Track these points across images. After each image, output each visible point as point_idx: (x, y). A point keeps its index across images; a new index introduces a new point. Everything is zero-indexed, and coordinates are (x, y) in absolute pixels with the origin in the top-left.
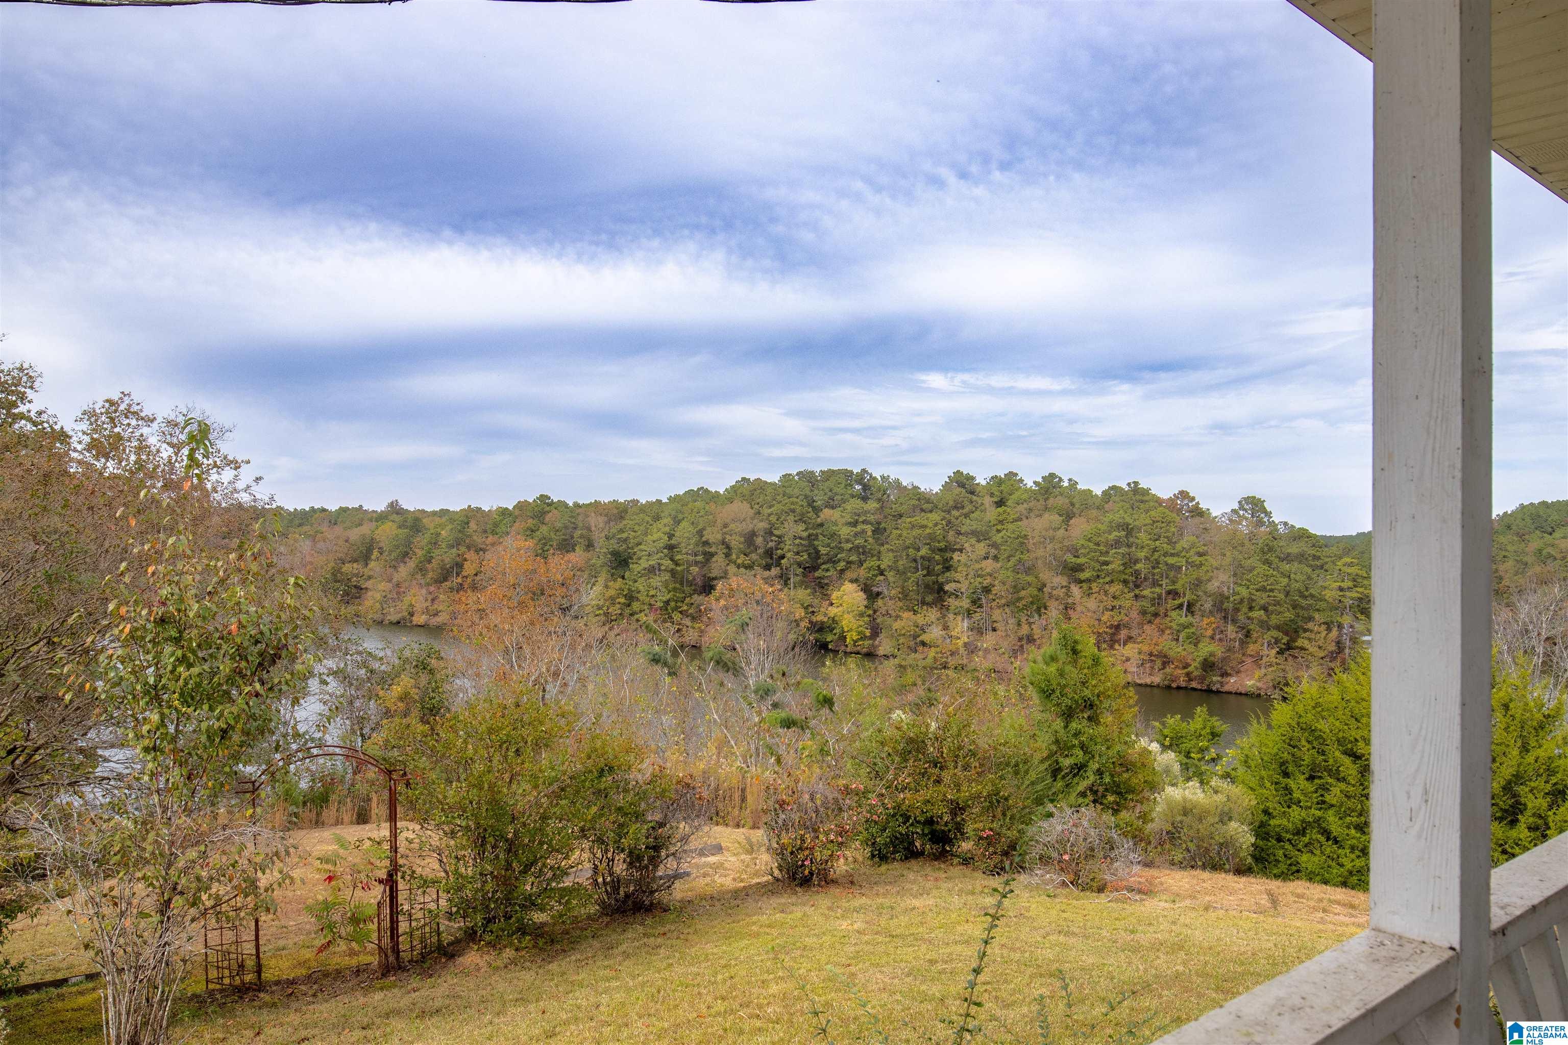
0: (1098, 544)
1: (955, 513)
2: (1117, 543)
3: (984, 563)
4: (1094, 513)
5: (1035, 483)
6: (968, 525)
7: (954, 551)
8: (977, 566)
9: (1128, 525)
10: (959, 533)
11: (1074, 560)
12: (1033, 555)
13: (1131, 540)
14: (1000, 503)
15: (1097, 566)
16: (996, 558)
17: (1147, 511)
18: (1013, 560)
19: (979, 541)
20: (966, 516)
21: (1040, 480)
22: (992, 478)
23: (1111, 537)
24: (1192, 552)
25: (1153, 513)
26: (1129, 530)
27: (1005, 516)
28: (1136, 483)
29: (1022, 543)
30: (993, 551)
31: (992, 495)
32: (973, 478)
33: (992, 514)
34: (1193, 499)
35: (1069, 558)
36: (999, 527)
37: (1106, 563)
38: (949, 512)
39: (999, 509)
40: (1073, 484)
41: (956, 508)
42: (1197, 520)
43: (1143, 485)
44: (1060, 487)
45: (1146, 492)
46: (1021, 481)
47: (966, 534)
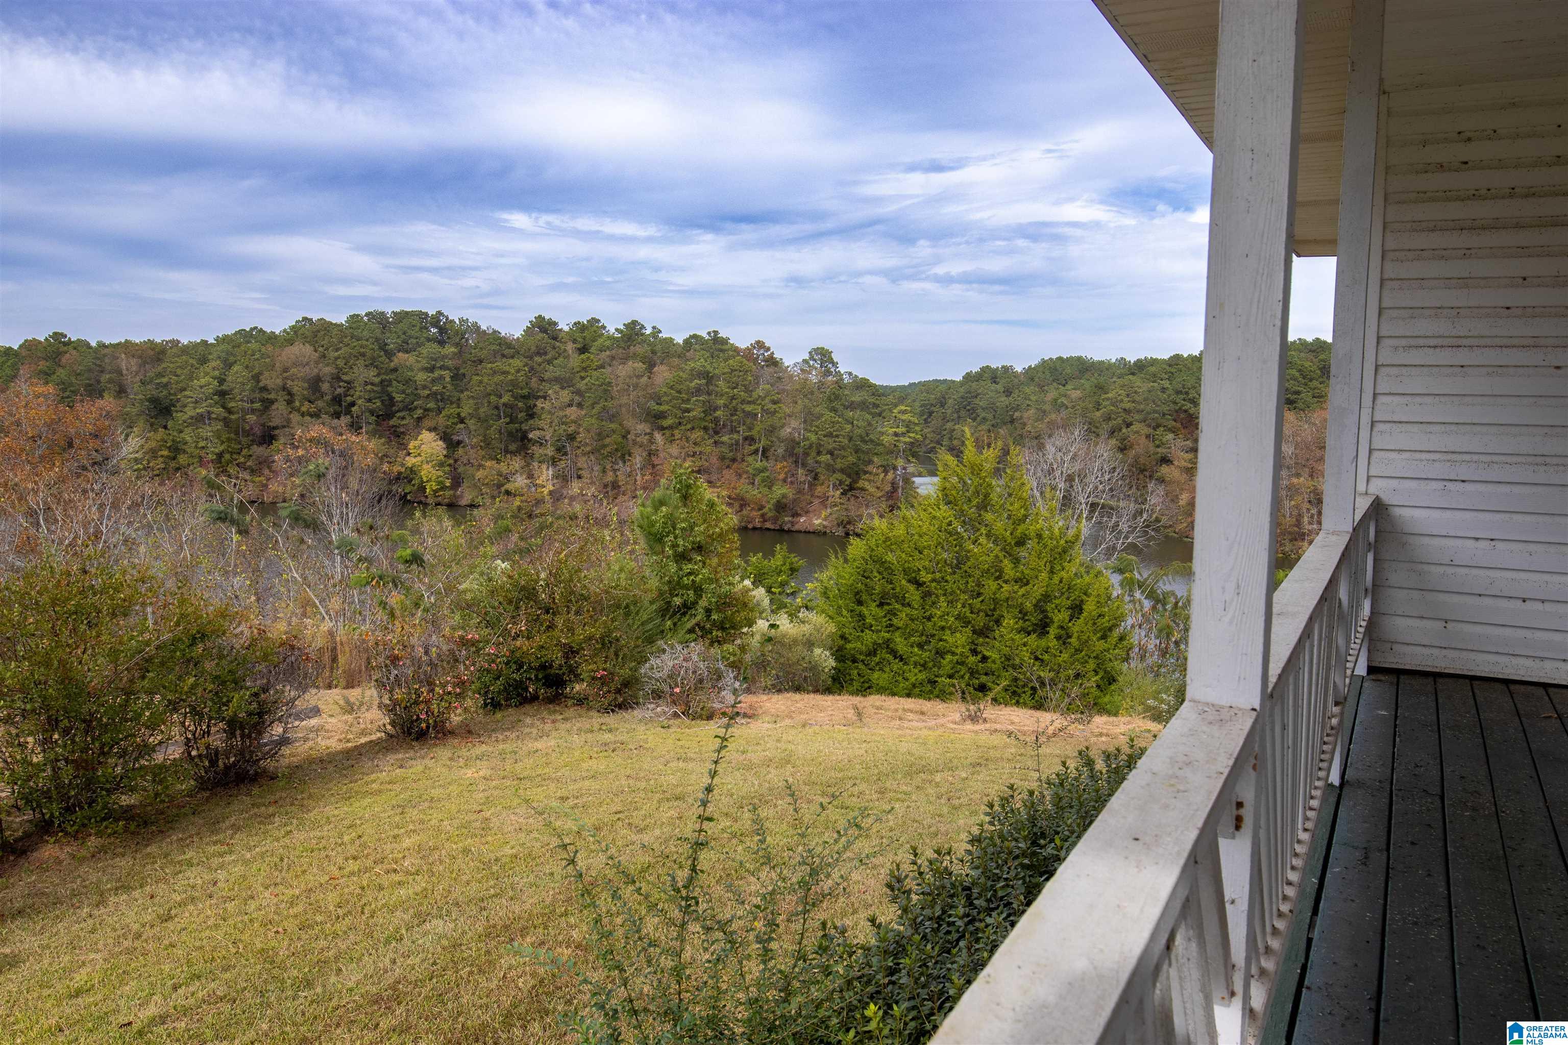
0: (679, 392)
1: (538, 359)
2: (698, 391)
3: (568, 411)
4: (676, 361)
5: (617, 330)
6: (551, 372)
7: (538, 398)
8: (561, 413)
9: (708, 373)
10: (542, 380)
11: (657, 407)
12: (616, 402)
13: (711, 388)
14: (583, 350)
15: (679, 413)
16: (580, 405)
17: (726, 360)
18: (598, 408)
19: (563, 388)
20: (549, 362)
21: (622, 327)
22: (575, 324)
23: (693, 384)
24: (767, 401)
25: (731, 361)
26: (709, 378)
27: (588, 363)
28: (716, 332)
29: (606, 391)
30: (577, 399)
31: (574, 341)
32: (555, 324)
33: (575, 360)
34: (768, 349)
35: (652, 405)
36: (583, 374)
37: (688, 411)
38: (531, 358)
39: (582, 356)
40: (656, 331)
41: (538, 354)
42: (772, 369)
43: (722, 334)
44: (643, 335)
45: (725, 341)
46: (604, 327)
47: (550, 381)
